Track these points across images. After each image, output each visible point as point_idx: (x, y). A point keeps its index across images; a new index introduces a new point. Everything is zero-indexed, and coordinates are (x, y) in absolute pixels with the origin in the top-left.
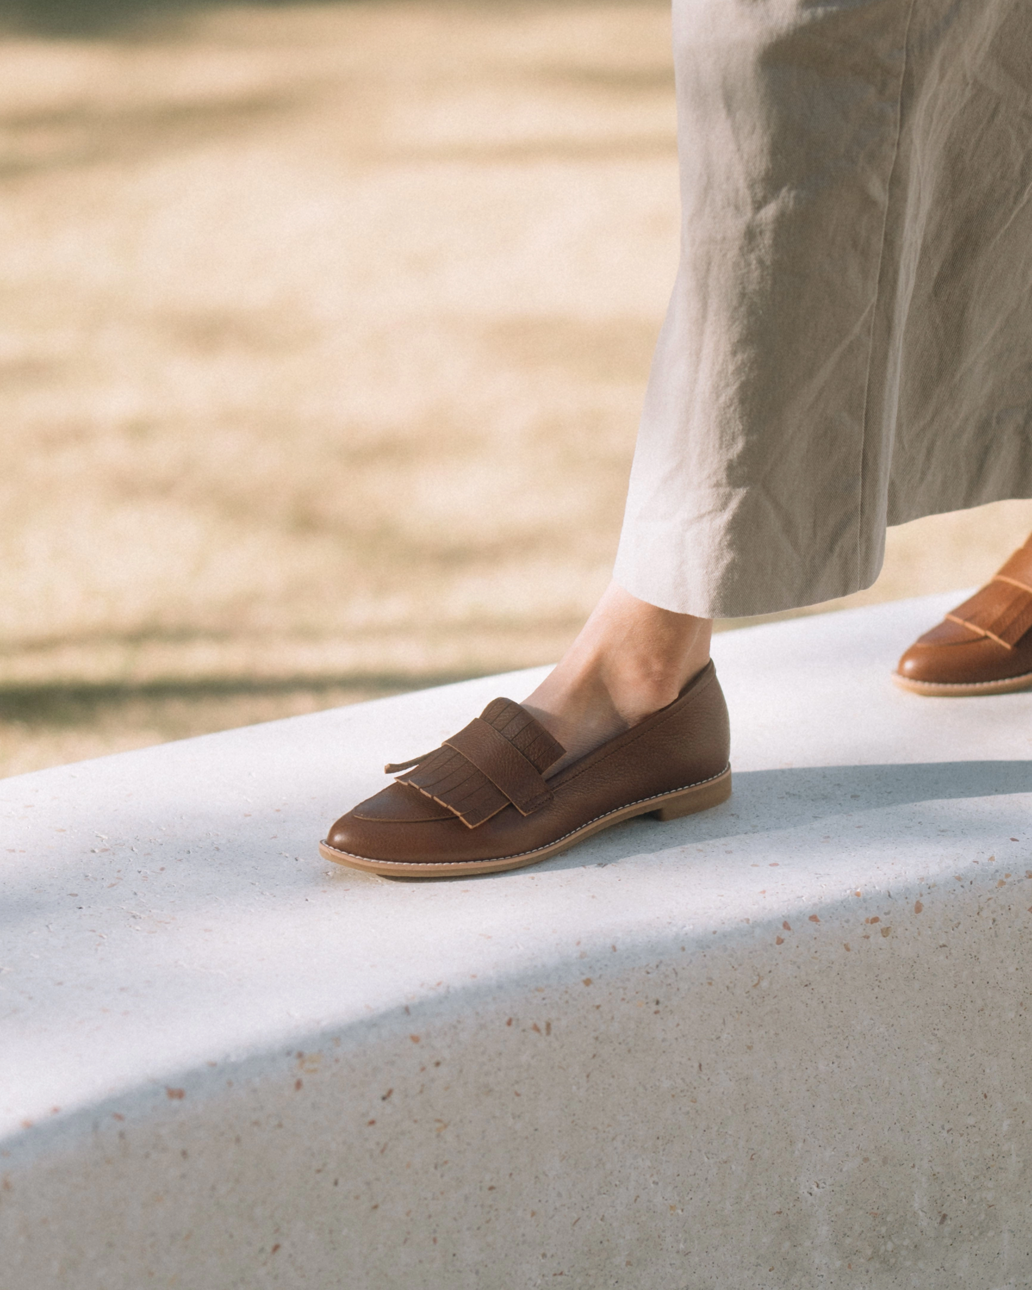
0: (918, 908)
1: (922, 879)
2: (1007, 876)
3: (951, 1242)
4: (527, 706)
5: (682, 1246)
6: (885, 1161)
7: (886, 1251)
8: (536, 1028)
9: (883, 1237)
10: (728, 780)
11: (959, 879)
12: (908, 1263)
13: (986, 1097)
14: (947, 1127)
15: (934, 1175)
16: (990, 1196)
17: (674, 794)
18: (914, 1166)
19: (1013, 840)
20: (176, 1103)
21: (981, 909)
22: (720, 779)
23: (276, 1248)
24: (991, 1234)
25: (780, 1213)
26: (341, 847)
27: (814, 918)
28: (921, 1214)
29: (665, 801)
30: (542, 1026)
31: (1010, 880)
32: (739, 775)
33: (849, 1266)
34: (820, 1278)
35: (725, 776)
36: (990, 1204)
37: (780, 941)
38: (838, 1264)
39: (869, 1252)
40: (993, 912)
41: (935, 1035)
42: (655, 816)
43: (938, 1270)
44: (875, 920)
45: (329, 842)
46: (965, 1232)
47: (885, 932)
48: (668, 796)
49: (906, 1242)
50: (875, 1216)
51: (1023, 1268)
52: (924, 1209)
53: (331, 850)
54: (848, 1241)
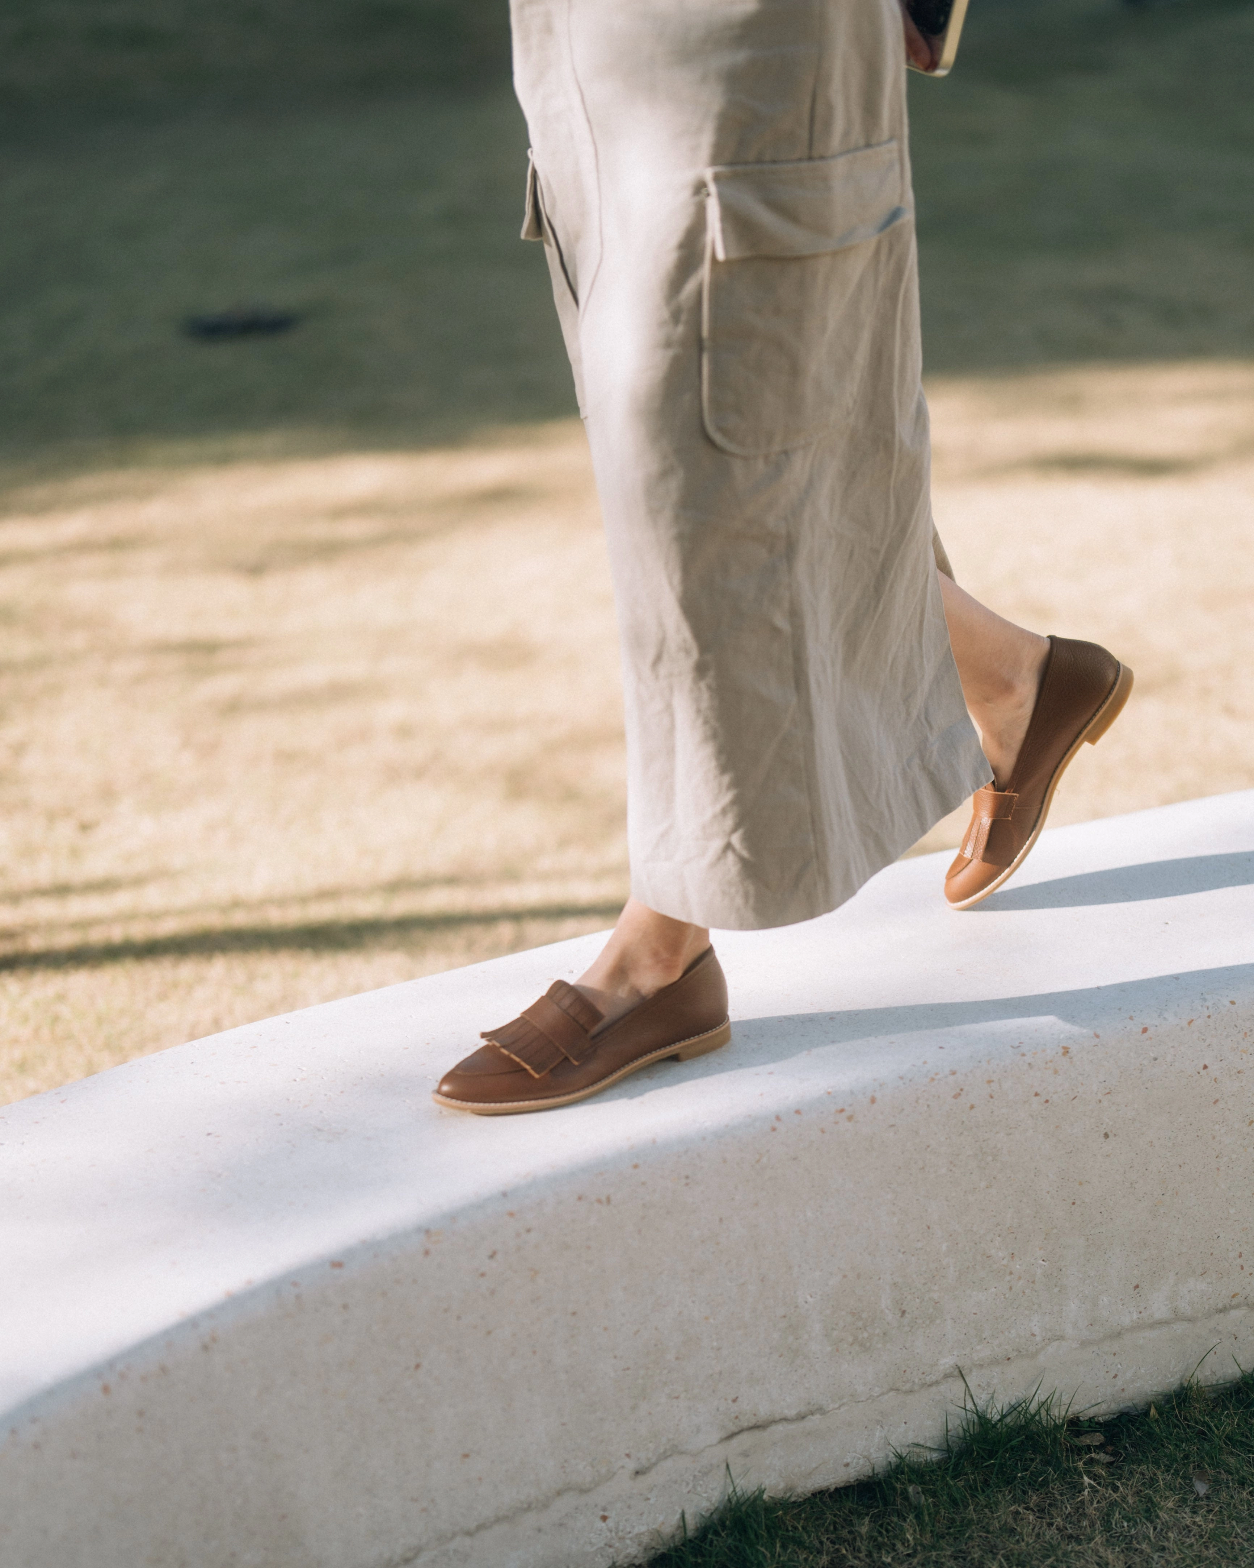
0: (873, 1100)
1: (875, 1080)
2: (937, 1074)
3: (909, 1329)
4: (580, 986)
5: (715, 1344)
6: (859, 1276)
7: (863, 1338)
8: (599, 1201)
9: (860, 1329)
10: (728, 1028)
11: (901, 1078)
12: (880, 1346)
13: (929, 1228)
14: (902, 1250)
15: (895, 1284)
16: (935, 1296)
17: (687, 1042)
18: (880, 1279)
19: (941, 1048)
20: (337, 1272)
21: (918, 1098)
22: (722, 1028)
23: (418, 1366)
24: (938, 1321)
25: (785, 1317)
26: (448, 1095)
27: (798, 1112)
28: (887, 1311)
29: (682, 1047)
30: (604, 1199)
31: (939, 1076)
32: (735, 1023)
33: (837, 1350)
34: (817, 1360)
35: (726, 1025)
36: (937, 1301)
37: (774, 1129)
38: (829, 1349)
39: (851, 1339)
40: (927, 1100)
41: (890, 1188)
42: (675, 1058)
43: (901, 1349)
44: (842, 1111)
45: (439, 1092)
46: (920, 1321)
47: (850, 1118)
48: (683, 1044)
49: (877, 1331)
50: (853, 1314)
51: (962, 1344)
52: (889, 1308)
53: (439, 1097)
54: (835, 1333)
